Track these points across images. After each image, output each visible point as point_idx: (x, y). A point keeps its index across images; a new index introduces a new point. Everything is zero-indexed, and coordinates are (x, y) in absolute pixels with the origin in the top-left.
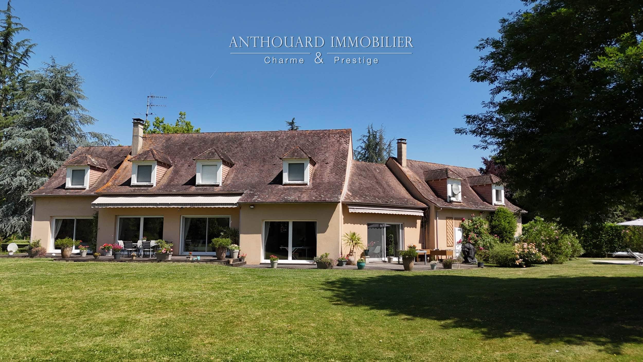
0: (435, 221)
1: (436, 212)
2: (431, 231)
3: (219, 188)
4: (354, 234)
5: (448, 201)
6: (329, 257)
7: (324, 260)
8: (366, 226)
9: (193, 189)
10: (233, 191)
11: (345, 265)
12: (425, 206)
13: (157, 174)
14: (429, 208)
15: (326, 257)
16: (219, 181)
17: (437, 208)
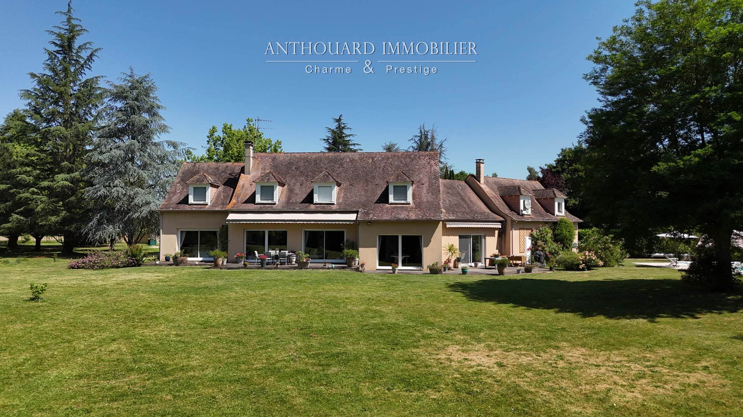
0: (511, 232)
1: (512, 224)
2: (507, 240)
3: (335, 206)
4: (453, 245)
5: (521, 214)
6: (439, 265)
7: (435, 267)
8: (458, 237)
9: (312, 207)
10: (349, 209)
11: (447, 271)
12: (502, 219)
13: (278, 192)
14: (506, 221)
15: (436, 264)
16: (334, 200)
17: (513, 221)
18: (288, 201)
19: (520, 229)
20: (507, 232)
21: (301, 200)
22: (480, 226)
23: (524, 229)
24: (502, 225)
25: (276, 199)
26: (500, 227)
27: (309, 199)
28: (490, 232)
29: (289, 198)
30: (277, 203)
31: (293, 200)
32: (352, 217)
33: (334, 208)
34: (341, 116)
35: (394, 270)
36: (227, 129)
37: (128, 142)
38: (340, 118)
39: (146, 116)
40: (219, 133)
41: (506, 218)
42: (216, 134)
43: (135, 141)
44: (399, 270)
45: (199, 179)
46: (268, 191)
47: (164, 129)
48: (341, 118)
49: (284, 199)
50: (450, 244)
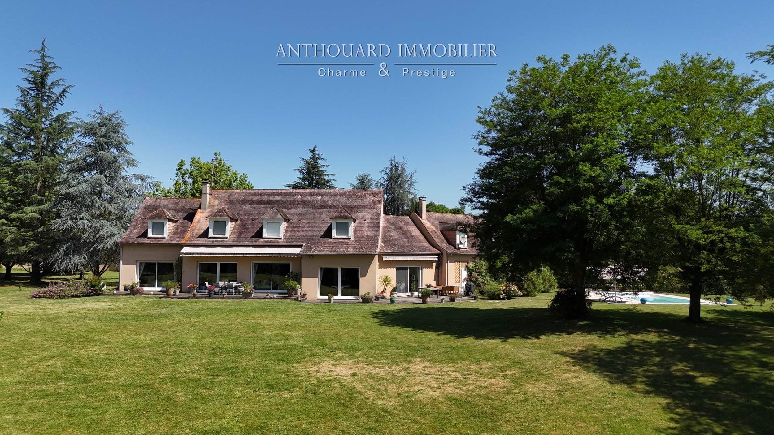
0: (446, 264)
1: (448, 257)
2: (443, 272)
3: (282, 240)
4: (387, 277)
5: (457, 248)
6: (370, 295)
7: (367, 297)
8: (395, 269)
9: (261, 241)
10: (294, 243)
11: (380, 300)
12: (439, 252)
13: (230, 228)
14: (442, 254)
15: (368, 295)
16: (282, 235)
17: (448, 254)
18: (240, 236)
19: (456, 261)
20: (443, 264)
21: (252, 235)
22: (416, 259)
23: (459, 261)
24: (438, 258)
25: (228, 234)
26: (437, 259)
27: (259, 234)
28: (428, 264)
29: (240, 233)
30: (229, 238)
31: (244, 235)
32: (297, 250)
33: (281, 242)
34: (315, 147)
35: (330, 299)
36: (195, 163)
37: (96, 176)
38: (314, 149)
39: (115, 151)
40: (187, 167)
41: (443, 251)
42: (184, 167)
43: (102, 177)
44: (334, 299)
45: (158, 214)
46: (220, 226)
47: (132, 163)
48: (316, 149)
49: (235, 234)
50: (386, 276)
